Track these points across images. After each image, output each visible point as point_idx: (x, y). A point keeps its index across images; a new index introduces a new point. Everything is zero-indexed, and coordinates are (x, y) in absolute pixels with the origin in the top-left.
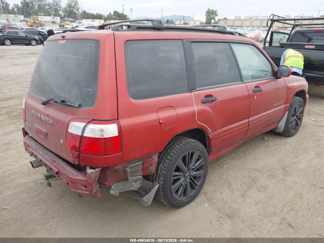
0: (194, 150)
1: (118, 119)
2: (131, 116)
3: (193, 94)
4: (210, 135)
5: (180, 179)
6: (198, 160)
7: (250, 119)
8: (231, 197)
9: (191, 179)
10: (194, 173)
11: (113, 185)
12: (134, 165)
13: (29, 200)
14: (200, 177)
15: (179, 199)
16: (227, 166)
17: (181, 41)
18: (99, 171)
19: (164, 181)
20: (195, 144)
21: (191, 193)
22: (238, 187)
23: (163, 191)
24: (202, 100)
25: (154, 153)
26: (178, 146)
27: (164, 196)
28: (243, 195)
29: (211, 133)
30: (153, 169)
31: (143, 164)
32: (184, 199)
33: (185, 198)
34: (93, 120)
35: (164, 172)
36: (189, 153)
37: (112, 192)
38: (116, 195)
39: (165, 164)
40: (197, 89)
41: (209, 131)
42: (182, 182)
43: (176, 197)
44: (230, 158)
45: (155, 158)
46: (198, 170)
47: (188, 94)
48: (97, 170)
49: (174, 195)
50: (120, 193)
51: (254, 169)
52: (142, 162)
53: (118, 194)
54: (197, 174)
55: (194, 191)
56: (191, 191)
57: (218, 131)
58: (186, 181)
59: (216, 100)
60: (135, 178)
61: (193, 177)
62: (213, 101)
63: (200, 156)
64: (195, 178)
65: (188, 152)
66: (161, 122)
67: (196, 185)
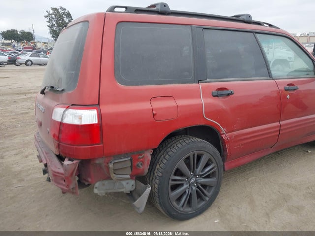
0: (201, 152)
1: (99, 104)
2: (116, 102)
3: (200, 85)
4: (224, 136)
5: (182, 185)
6: (207, 165)
7: (282, 123)
8: (251, 214)
9: (198, 187)
10: (203, 181)
11: (97, 182)
12: (120, 160)
13: (33, 195)
14: (211, 187)
15: (182, 210)
16: (254, 178)
17: (190, 26)
18: (77, 163)
19: (159, 185)
20: (202, 144)
21: (197, 204)
22: (262, 205)
23: (159, 197)
24: (212, 94)
25: (147, 150)
26: (179, 145)
27: (160, 203)
28: (267, 214)
29: (225, 134)
30: (145, 168)
31: (131, 160)
32: (188, 210)
33: (190, 209)
34: (72, 105)
35: (160, 174)
36: (194, 155)
37: (96, 191)
38: (101, 195)
39: (162, 165)
40: (208, 80)
41: (222, 131)
42: (185, 189)
43: (178, 206)
44: (259, 170)
45: (148, 155)
46: (208, 177)
47: (195, 85)
48: (75, 162)
49: (175, 203)
50: (106, 193)
51: (288, 185)
52: (129, 159)
53: (104, 194)
54: (206, 182)
55: (203, 203)
56: (198, 202)
57: (236, 133)
58: (192, 189)
59: (232, 94)
60: (121, 176)
61: (202, 186)
62: (229, 95)
63: (209, 160)
64: (204, 186)
65: (192, 153)
66: (154, 112)
67: (205, 195)
